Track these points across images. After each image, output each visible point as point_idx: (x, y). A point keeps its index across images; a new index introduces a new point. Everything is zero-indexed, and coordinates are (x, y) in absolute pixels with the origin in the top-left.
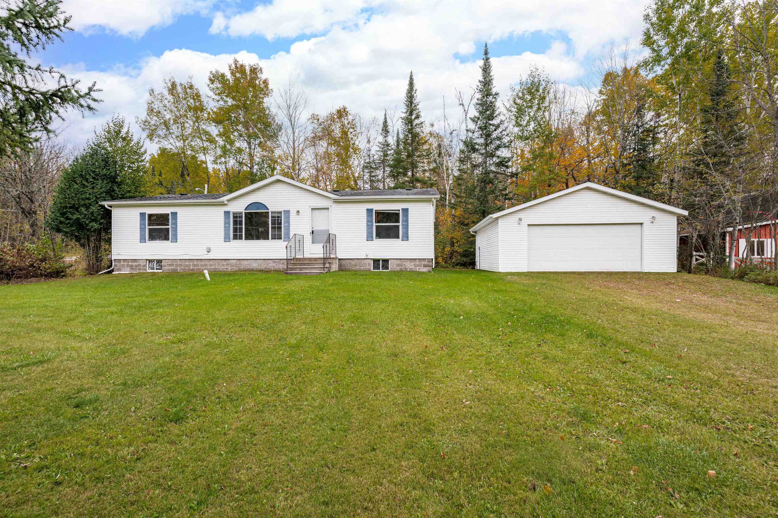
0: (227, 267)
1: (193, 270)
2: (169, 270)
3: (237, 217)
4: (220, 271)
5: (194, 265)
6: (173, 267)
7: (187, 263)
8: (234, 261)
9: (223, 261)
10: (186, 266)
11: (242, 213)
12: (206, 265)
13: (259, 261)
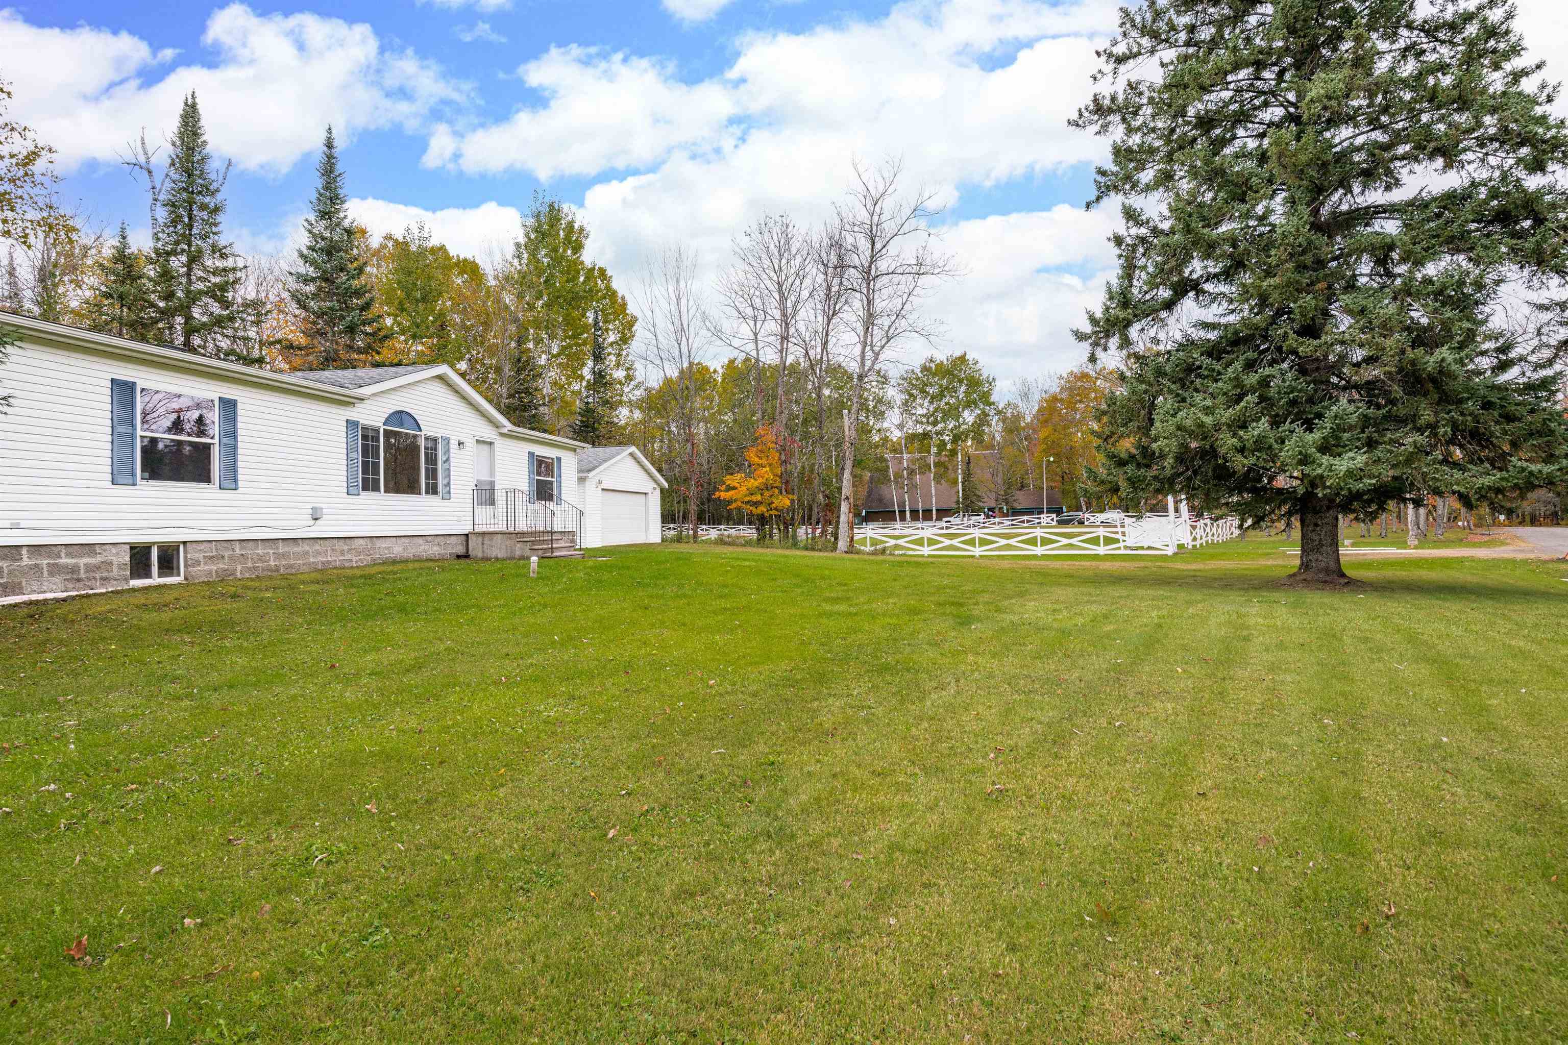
0: (349, 557)
1: (277, 569)
2: (210, 573)
3: (368, 436)
4: (335, 568)
5: (278, 556)
6: (221, 566)
7: (260, 551)
8: (361, 541)
9: (342, 542)
10: (261, 558)
11: (377, 431)
12: (306, 553)
13: (403, 540)
